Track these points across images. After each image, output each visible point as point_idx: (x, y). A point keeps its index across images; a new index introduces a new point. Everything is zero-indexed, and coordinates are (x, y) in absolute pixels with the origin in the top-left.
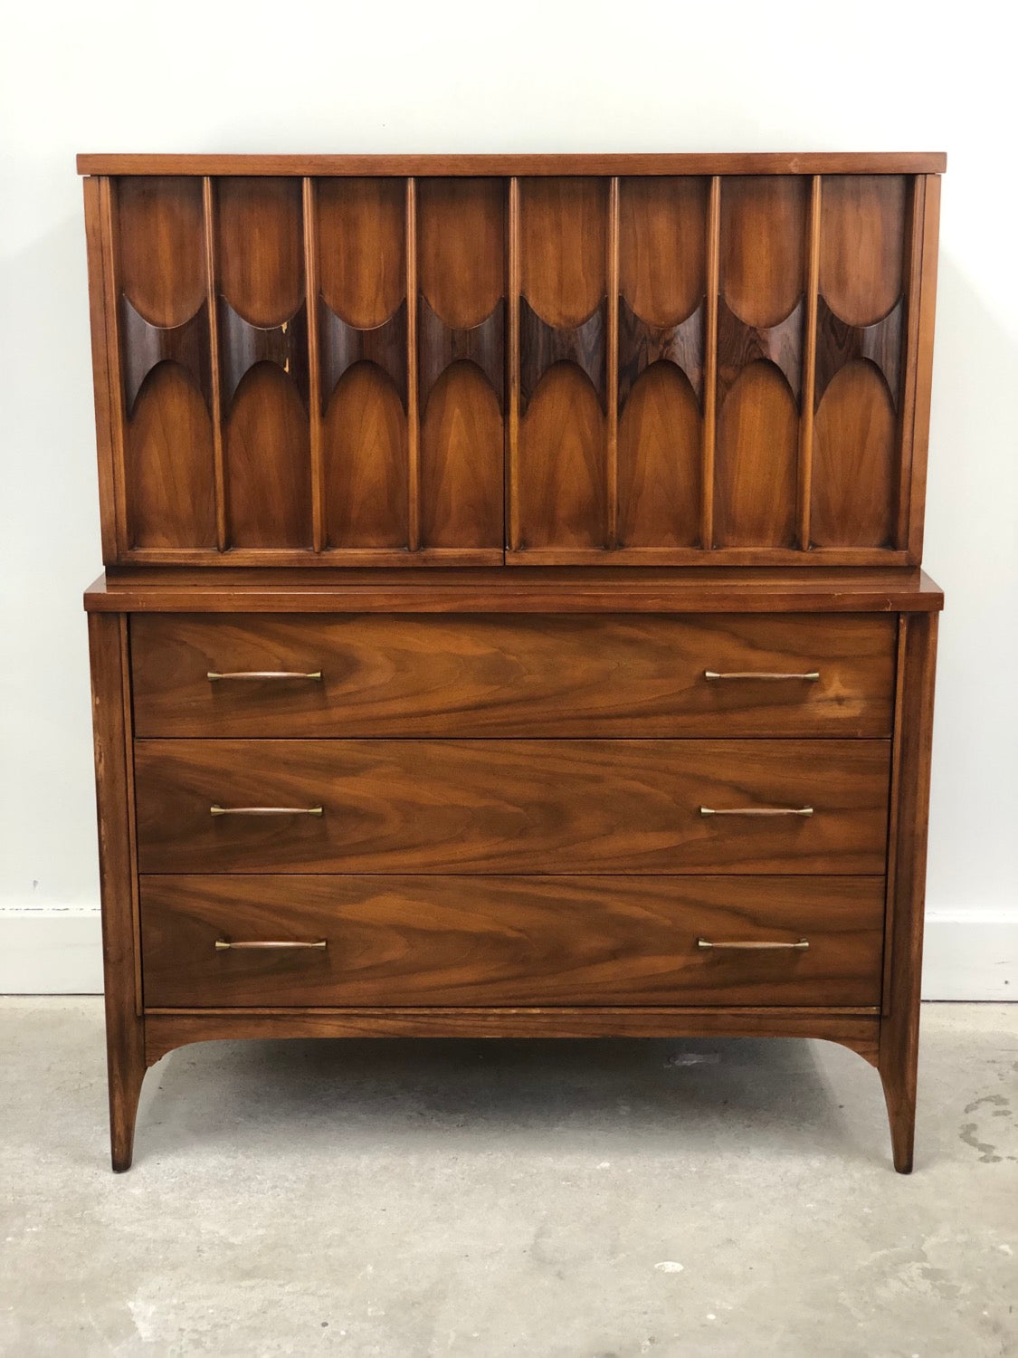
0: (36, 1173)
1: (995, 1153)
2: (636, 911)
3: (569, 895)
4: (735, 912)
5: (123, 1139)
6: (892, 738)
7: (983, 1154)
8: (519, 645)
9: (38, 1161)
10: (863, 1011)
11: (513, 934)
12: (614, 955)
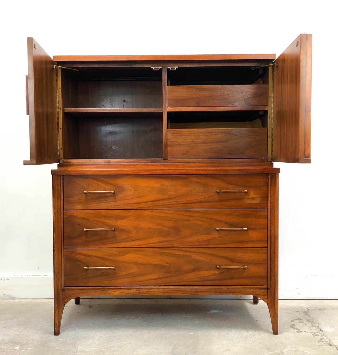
0: (33, 336)
1: (301, 330)
2: (199, 258)
3: (181, 253)
4: (227, 258)
5: (58, 326)
6: (268, 209)
7: (297, 331)
8: (167, 183)
9: (34, 333)
10: (263, 287)
11: (166, 264)
12: (193, 271)
